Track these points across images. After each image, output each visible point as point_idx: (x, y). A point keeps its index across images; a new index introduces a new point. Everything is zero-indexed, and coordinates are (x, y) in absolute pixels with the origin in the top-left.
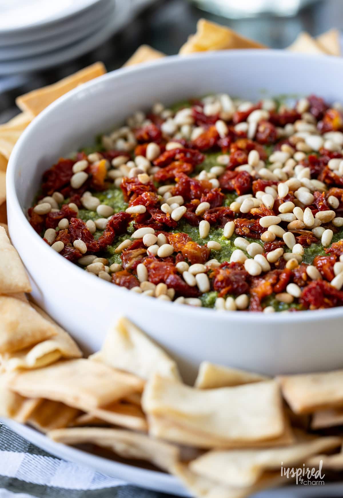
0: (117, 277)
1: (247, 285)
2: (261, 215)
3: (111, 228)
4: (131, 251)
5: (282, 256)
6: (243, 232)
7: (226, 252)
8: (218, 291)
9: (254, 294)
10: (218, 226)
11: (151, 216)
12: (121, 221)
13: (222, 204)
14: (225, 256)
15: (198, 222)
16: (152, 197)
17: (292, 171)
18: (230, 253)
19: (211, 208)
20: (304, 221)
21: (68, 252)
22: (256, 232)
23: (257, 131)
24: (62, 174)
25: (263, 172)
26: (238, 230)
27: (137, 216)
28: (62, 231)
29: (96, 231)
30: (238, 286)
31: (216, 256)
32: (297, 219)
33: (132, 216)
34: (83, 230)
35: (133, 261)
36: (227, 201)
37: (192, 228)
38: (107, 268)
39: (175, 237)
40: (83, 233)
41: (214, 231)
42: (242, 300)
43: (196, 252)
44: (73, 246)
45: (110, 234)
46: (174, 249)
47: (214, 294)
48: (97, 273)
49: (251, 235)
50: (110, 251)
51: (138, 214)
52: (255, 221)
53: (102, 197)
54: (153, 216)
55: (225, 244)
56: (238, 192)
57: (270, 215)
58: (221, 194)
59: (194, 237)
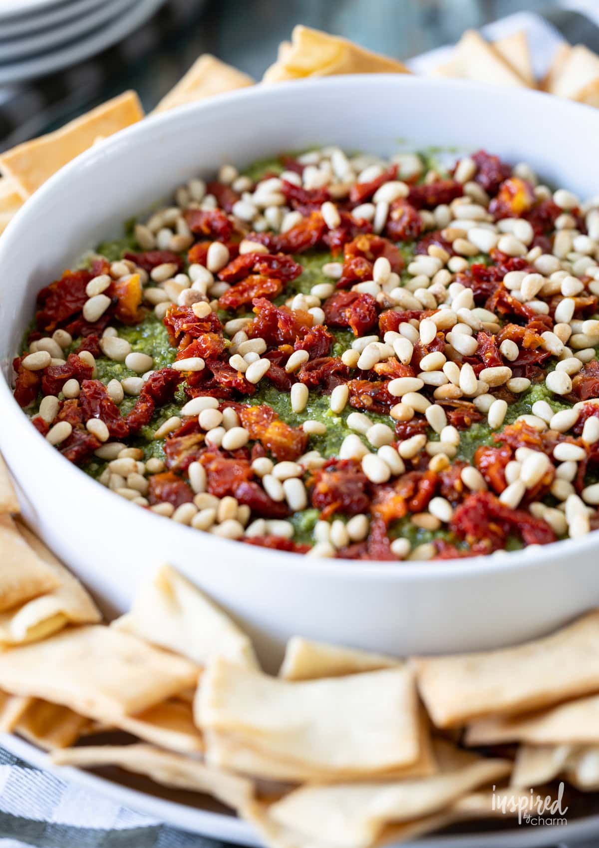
0: (158, 483)
1: (365, 498)
2: (392, 375)
3: (148, 397)
4: (179, 439)
5: (424, 447)
6: (362, 404)
7: (334, 437)
8: (320, 509)
9: (378, 514)
10: (322, 391)
11: (213, 375)
12: (164, 384)
13: (329, 352)
14: (333, 445)
15: (289, 384)
16: (214, 343)
17: (444, 292)
18: (340, 439)
19: (311, 359)
20: (461, 386)
21: (79, 440)
22: (383, 403)
23: (389, 218)
24: (69, 298)
25: (396, 294)
26: (353, 400)
27: (191, 376)
28: (69, 401)
29: (124, 398)
30: (352, 501)
31: (318, 444)
32: (449, 382)
33: (182, 376)
34: (101, 401)
35: (184, 456)
36: (338, 347)
37: (279, 395)
38: (141, 465)
39: (252, 414)
40: (102, 406)
41: (315, 400)
42: (357, 524)
43: (284, 440)
44: (86, 428)
45: (147, 406)
46: (250, 436)
47: (312, 514)
48: (125, 475)
49: (375, 407)
50: (147, 436)
51: (191, 373)
52: (380, 385)
53: (134, 336)
54: (217, 377)
55: (333, 423)
56: (355, 332)
57: (406, 376)
58: (328, 335)
59: (282, 411)
